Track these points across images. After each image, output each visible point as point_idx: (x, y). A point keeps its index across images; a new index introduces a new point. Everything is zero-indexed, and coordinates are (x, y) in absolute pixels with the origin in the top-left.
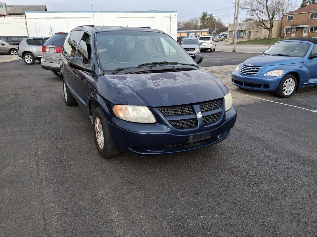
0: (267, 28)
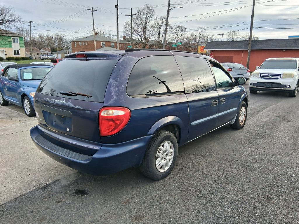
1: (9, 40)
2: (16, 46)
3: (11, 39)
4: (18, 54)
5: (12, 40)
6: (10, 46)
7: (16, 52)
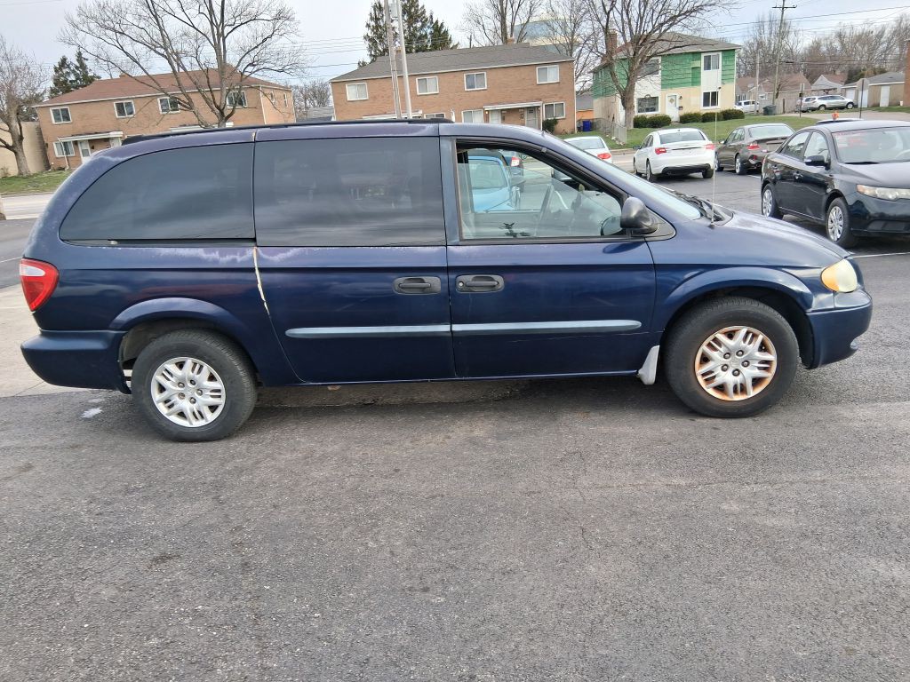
0: (7, 147)
1: (696, 64)
2: (711, 80)
3: (700, 59)
4: (714, 102)
5: (701, 63)
6: (695, 80)
7: (710, 98)
